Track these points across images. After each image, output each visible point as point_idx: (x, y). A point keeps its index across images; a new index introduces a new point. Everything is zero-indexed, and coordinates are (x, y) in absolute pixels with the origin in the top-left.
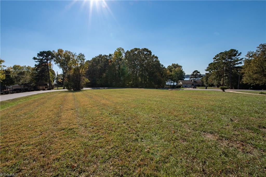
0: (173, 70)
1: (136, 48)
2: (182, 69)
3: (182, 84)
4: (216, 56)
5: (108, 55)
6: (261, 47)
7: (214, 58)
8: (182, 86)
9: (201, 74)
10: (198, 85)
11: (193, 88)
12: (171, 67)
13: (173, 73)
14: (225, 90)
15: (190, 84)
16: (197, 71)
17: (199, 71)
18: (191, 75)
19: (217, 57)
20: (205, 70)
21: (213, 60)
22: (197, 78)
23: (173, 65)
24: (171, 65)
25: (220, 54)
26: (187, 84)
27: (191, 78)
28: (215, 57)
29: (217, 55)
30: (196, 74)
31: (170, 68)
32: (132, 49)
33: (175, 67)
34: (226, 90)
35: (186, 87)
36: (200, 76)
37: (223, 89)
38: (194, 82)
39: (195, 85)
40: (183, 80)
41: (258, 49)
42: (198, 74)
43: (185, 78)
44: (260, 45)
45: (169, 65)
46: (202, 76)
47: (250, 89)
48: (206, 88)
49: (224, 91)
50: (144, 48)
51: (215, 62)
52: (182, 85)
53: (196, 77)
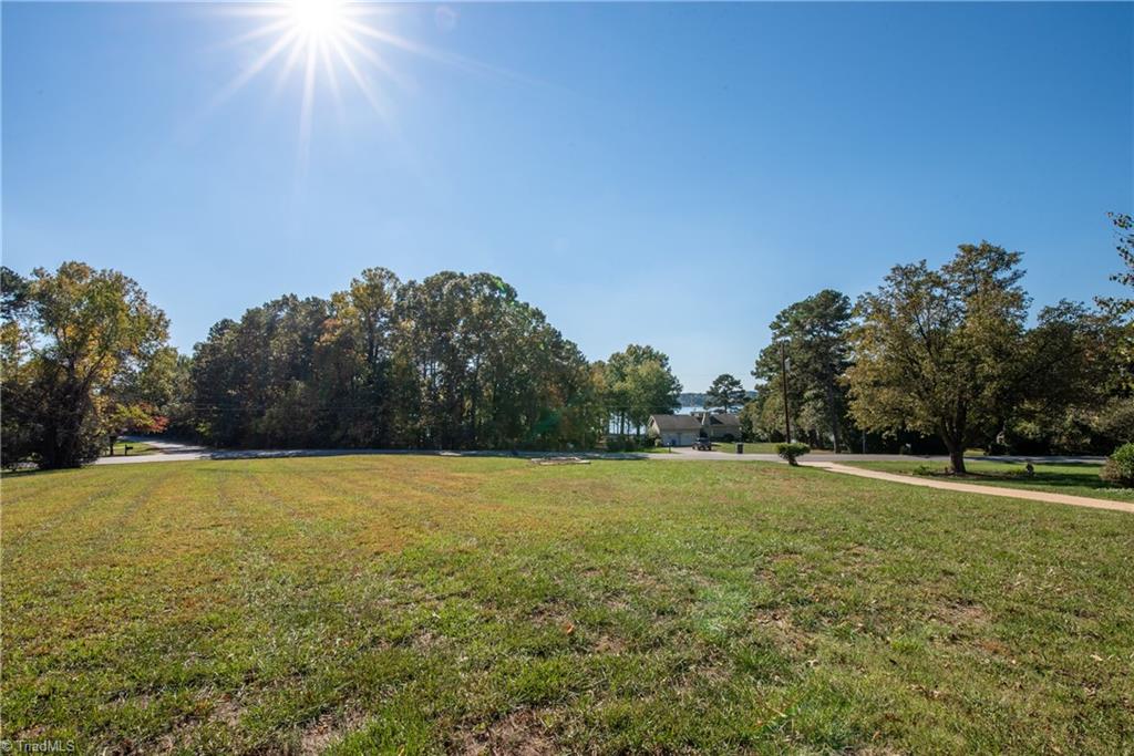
0: (628, 370)
1: (450, 270)
2: (669, 370)
3: (658, 431)
4: (778, 317)
5: (328, 298)
6: (900, 279)
7: (774, 326)
8: (657, 441)
9: (743, 391)
10: (726, 436)
11: (699, 449)
12: (622, 358)
13: (629, 385)
14: (797, 459)
15: (692, 430)
16: (727, 376)
17: (736, 379)
18: (709, 393)
19: (785, 322)
20: (753, 373)
21: (771, 332)
22: (730, 405)
23: (633, 351)
24: (623, 350)
25: (793, 308)
26: (680, 432)
27: (710, 404)
28: (775, 320)
29: (784, 313)
30: (725, 390)
31: (618, 365)
32: (433, 274)
33: (638, 361)
34: (801, 457)
35: (674, 444)
36: (741, 396)
37: (791, 455)
38: (709, 423)
39: (709, 435)
40: (671, 413)
41: (890, 288)
42: (735, 389)
43: (678, 405)
44: (894, 270)
45: (615, 352)
46: (747, 400)
47: (905, 453)
48: (740, 451)
49: (793, 463)
50: (483, 275)
51: (779, 340)
52: (658, 437)
53: (726, 403)
